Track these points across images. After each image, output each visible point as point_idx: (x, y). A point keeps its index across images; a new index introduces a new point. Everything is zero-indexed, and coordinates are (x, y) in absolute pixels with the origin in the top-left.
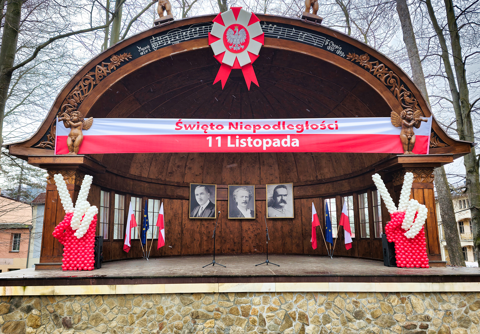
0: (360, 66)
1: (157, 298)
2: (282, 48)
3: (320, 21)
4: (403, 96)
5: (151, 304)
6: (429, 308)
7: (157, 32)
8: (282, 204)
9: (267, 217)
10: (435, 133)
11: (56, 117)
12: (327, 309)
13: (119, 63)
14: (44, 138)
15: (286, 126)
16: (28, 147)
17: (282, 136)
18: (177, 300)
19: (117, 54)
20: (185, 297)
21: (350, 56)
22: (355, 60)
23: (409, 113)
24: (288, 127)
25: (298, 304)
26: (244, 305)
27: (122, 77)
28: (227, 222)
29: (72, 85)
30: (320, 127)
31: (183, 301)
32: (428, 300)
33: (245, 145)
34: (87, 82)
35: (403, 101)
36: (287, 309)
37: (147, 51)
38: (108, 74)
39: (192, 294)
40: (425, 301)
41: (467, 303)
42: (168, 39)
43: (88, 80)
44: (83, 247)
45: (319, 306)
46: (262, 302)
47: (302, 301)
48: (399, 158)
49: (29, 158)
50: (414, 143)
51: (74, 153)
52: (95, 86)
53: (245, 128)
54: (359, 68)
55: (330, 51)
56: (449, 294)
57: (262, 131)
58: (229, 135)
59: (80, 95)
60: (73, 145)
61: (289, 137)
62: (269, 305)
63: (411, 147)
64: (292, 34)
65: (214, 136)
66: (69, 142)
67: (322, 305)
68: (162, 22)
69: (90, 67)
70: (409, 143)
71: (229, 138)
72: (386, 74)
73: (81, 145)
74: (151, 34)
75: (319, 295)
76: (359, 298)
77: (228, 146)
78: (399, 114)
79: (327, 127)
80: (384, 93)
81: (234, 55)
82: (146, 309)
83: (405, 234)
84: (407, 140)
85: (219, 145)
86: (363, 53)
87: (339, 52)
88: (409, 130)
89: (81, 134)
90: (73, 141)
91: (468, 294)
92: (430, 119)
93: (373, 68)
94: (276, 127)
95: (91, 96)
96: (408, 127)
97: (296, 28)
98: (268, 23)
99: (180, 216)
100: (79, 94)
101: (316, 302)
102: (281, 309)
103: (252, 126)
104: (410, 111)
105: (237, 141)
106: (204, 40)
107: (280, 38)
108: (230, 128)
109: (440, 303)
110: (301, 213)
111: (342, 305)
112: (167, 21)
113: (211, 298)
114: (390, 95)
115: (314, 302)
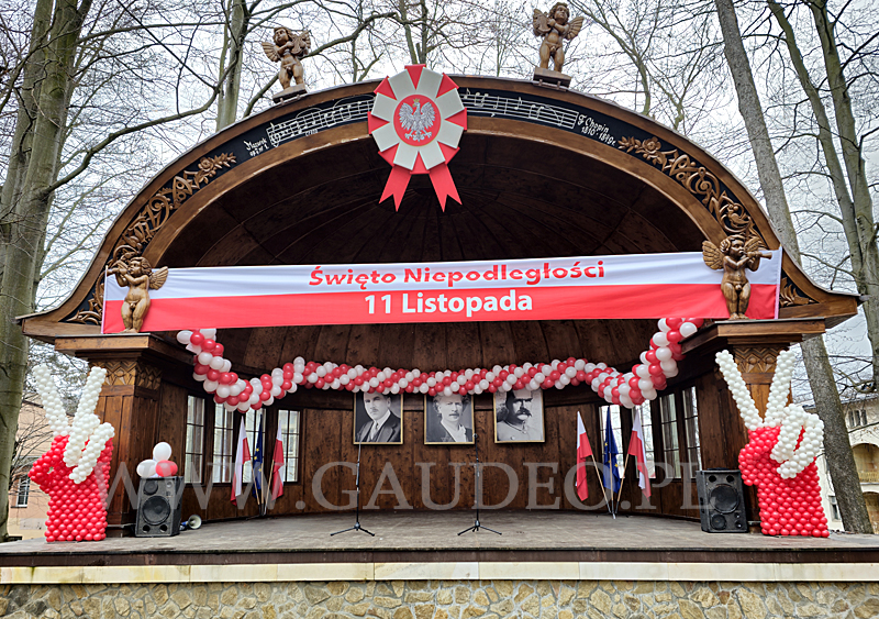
0: (645, 160)
1: (264, 591)
2: (500, 134)
3: (566, 82)
4: (725, 211)
5: (252, 600)
6: (774, 612)
7: (278, 114)
8: (521, 417)
9: (496, 441)
10: (788, 279)
11: (104, 269)
12: (576, 612)
13: (213, 172)
14: (84, 305)
15: (508, 273)
16: (54, 322)
17: (500, 292)
18: (300, 594)
19: (210, 155)
20: (314, 588)
21: (624, 143)
22: (635, 149)
23: (735, 242)
24: (511, 274)
25: (523, 602)
26: (422, 604)
27: (219, 196)
28: (423, 450)
29: (132, 213)
30: (570, 273)
31: (310, 596)
32: (772, 597)
33: (434, 308)
34: (158, 207)
35: (727, 221)
36: (501, 613)
37: (261, 149)
38: (195, 190)
39: (327, 582)
40: (767, 600)
41: (849, 604)
42: (298, 127)
43: (160, 202)
44: (86, 497)
45: (562, 607)
46: (454, 599)
47: (529, 597)
48: (719, 327)
49: (57, 341)
50: (748, 298)
51: (133, 330)
52: (172, 212)
53: (434, 278)
54: (642, 164)
55: (587, 135)
56: (815, 585)
57: (464, 283)
58: (405, 292)
59: (147, 230)
60: (131, 317)
61: (513, 292)
62: (467, 605)
63: (741, 305)
64: (516, 108)
65: (378, 295)
66: (125, 310)
67: (567, 604)
68: (285, 97)
69: (164, 181)
70: (738, 299)
71: (405, 296)
72: (692, 173)
73: (145, 315)
74: (267, 118)
75: (561, 585)
76: (638, 592)
77: (405, 311)
78: (718, 246)
79: (583, 273)
80: (690, 207)
81: (415, 150)
82: (245, 611)
83: (778, 470)
84: (734, 293)
85: (388, 311)
86: (649, 136)
87: (603, 137)
88: (737, 275)
89: (145, 297)
90: (133, 309)
91: (851, 586)
92: (777, 254)
93: (668, 163)
94: (490, 275)
95: (165, 231)
96: (735, 269)
97: (524, 97)
98: (473, 91)
99: (337, 439)
100: (144, 227)
101: (556, 599)
102: (489, 611)
103: (447, 275)
104: (737, 238)
105: (420, 302)
106: (361, 126)
107: (496, 116)
108: (406, 279)
109: (796, 603)
110: (558, 433)
111: (606, 606)
112: (294, 94)
113: (361, 591)
114: (703, 211)
115: (553, 599)
